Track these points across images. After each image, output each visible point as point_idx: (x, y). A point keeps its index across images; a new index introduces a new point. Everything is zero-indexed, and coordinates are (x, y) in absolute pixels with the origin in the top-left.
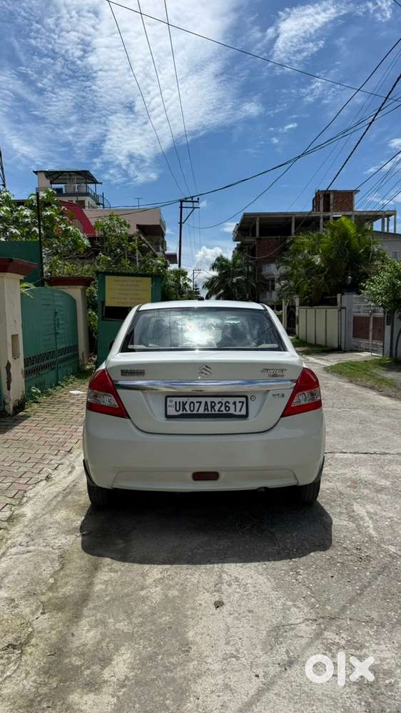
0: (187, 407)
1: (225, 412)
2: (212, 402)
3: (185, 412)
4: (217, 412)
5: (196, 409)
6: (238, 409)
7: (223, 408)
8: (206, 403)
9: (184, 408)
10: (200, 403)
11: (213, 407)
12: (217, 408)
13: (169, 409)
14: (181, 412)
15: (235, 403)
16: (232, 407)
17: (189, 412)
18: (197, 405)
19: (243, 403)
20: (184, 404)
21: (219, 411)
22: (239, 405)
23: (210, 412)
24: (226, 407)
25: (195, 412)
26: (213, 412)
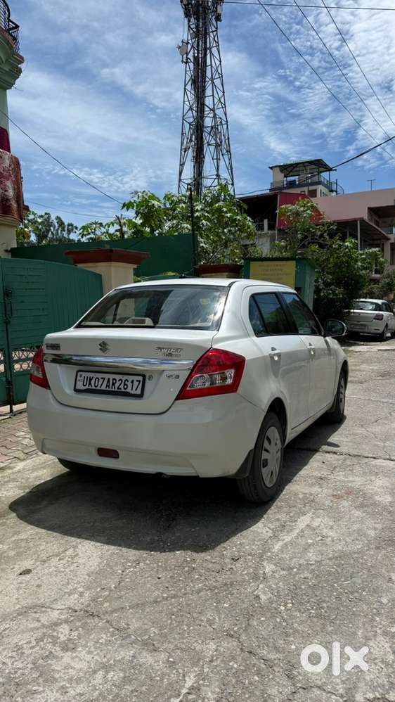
0: (93, 382)
1: (123, 390)
2: (114, 379)
3: (90, 387)
4: (116, 390)
5: (99, 386)
6: (134, 388)
7: (122, 386)
8: (109, 379)
9: (90, 384)
10: (104, 379)
11: (113, 384)
12: (117, 385)
13: (78, 383)
14: (87, 387)
15: (132, 382)
16: (129, 384)
17: (94, 387)
18: (101, 381)
19: (140, 381)
20: (91, 380)
21: (118, 388)
22: (136, 384)
23: (110, 389)
24: (125, 384)
25: (98, 388)
26: (113, 389)
